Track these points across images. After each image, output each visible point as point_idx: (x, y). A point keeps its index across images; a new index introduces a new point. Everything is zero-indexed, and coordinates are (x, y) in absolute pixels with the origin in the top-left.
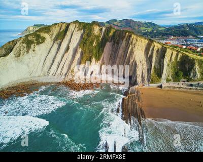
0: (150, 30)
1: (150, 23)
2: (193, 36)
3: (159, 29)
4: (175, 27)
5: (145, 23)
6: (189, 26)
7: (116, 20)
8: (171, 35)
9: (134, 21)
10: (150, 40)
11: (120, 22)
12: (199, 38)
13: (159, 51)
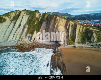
0: (67, 17)
1: (68, 14)
2: (88, 20)
3: (72, 17)
4: (79, 16)
5: (65, 14)
6: (86, 15)
7: (51, 13)
8: (78, 19)
9: (59, 13)
11: (53, 13)
12: (91, 21)
13: (73, 26)
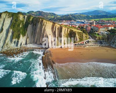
0: (53, 17)
1: (53, 13)
2: (74, 20)
3: (58, 16)
4: (65, 15)
5: (50, 13)
6: (72, 15)
7: (33, 12)
8: (64, 20)
9: (44, 12)
10: (54, 23)
11: (36, 12)
12: (76, 21)
13: (59, 28)
